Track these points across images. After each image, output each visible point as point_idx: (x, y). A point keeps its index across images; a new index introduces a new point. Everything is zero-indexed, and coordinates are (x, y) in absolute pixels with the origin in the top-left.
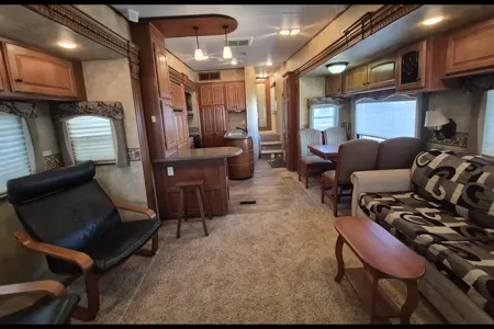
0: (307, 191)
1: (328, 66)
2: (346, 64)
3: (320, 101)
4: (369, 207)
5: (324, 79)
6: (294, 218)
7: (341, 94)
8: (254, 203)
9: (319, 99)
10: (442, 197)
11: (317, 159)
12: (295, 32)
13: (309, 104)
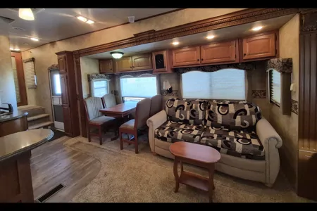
0: (102, 147)
1: (112, 53)
2: (123, 53)
3: (98, 77)
4: (166, 136)
5: (97, 61)
6: (115, 173)
7: (112, 72)
8: (60, 187)
9: (97, 74)
10: (183, 119)
11: (105, 118)
12: (91, 22)
13: (90, 79)
